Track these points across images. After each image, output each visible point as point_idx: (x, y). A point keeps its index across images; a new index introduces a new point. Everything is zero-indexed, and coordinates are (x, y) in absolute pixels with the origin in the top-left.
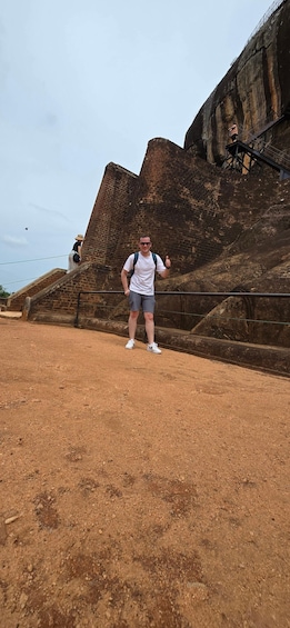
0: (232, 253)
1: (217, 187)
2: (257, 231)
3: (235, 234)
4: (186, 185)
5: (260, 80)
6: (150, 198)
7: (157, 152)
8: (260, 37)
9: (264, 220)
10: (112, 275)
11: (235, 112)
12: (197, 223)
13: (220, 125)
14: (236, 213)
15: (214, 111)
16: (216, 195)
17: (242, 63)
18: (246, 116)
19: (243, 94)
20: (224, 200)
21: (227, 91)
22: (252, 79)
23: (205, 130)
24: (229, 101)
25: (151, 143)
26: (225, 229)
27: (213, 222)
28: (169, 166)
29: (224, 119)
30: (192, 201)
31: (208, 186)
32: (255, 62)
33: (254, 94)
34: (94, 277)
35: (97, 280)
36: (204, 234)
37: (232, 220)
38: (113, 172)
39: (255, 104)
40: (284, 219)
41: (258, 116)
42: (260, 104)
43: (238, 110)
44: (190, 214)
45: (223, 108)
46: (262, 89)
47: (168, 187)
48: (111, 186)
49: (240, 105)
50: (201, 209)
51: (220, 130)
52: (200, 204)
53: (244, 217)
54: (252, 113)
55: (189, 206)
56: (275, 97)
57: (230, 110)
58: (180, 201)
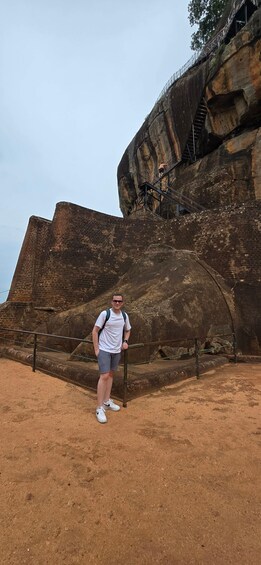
0: (124, 282)
1: (112, 232)
2: (141, 264)
3: (127, 266)
4: (86, 234)
5: (164, 133)
6: (57, 247)
7: (63, 212)
8: (160, 104)
9: (145, 256)
10: (29, 309)
11: (151, 154)
12: (97, 261)
13: (141, 162)
14: (127, 250)
15: (135, 152)
16: (112, 238)
17: (150, 120)
18: (159, 157)
19: (154, 142)
20: (117, 242)
21: (142, 138)
22: (159, 132)
23: (131, 165)
24: (145, 145)
25: (58, 205)
26: (119, 264)
27: (109, 259)
28: (71, 222)
29: (143, 158)
30: (92, 245)
31: (105, 232)
32: (159, 120)
33: (162, 142)
34: (13, 313)
35: (16, 314)
36: (102, 269)
37: (125, 256)
38: (36, 223)
39: (164, 149)
40: (158, 255)
41: (167, 157)
42: (167, 149)
43: (153, 152)
44: (90, 256)
45: (141, 150)
46: (166, 139)
47: (71, 237)
48: (34, 233)
49: (153, 149)
50: (99, 250)
51: (141, 166)
52: (98, 247)
53: (134, 253)
54: (162, 155)
55: (89, 249)
56: (176, 145)
57: (147, 152)
58: (81, 247)
